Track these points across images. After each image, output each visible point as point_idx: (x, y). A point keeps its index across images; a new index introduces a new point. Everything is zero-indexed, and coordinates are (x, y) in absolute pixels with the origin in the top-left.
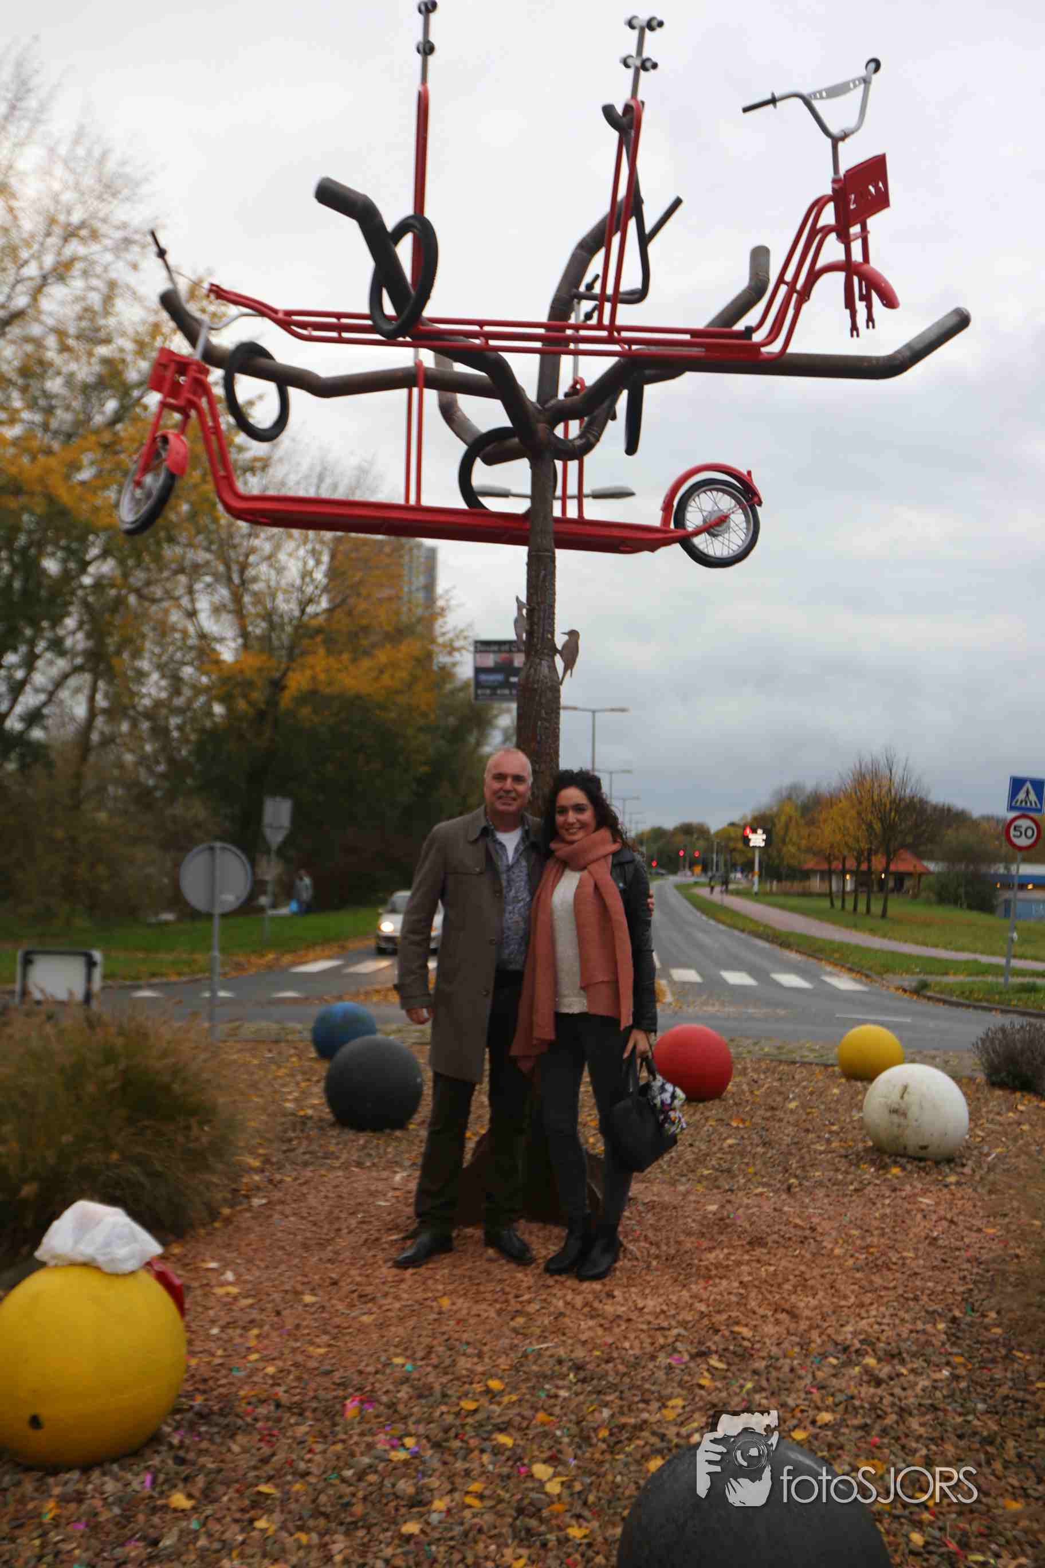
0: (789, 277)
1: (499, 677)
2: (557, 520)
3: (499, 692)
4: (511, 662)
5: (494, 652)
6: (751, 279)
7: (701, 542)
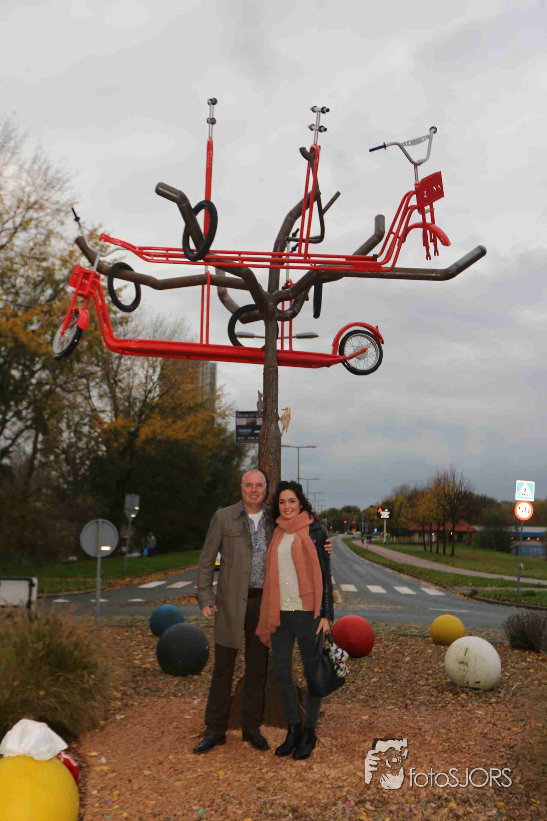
0: (394, 230)
1: (249, 431)
2: (278, 351)
3: (249, 438)
4: (256, 422)
5: (246, 417)
6: (375, 231)
7: (353, 362)
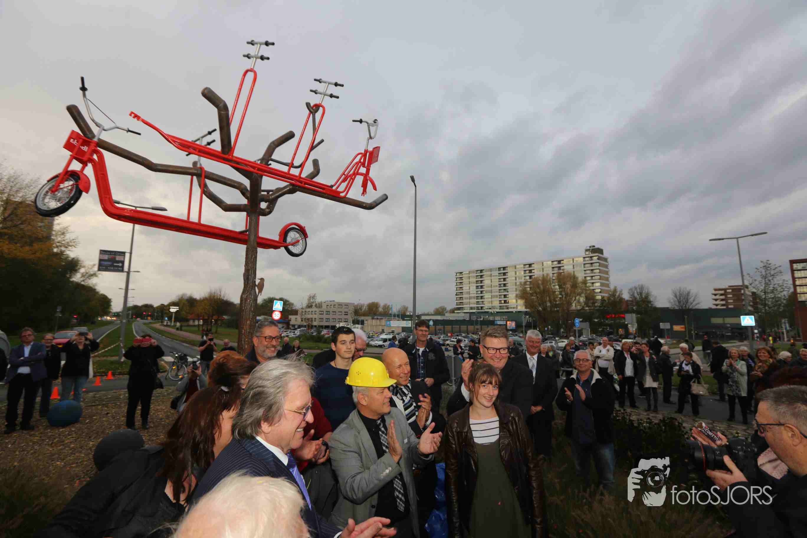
3: (109, 268)
4: (115, 258)
5: (108, 254)
6: (314, 168)
7: (290, 247)
